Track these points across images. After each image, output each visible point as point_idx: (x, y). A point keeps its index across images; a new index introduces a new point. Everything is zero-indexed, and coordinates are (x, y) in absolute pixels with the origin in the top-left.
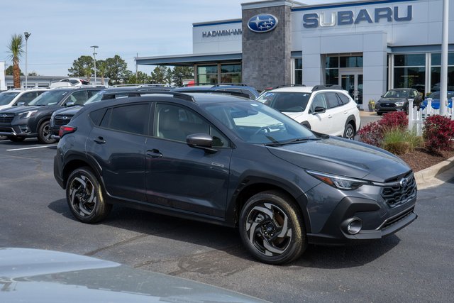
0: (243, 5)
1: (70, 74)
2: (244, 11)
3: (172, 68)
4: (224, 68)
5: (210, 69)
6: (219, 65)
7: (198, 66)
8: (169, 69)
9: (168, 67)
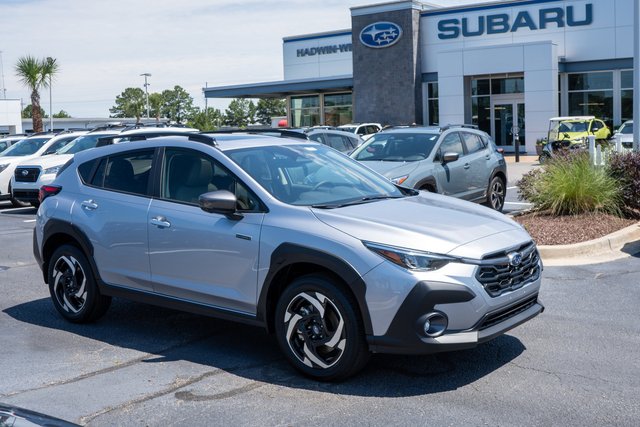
0: (352, 9)
1: (113, 115)
2: (354, 19)
3: (256, 101)
4: (328, 99)
5: (307, 100)
6: (321, 96)
7: (292, 98)
8: (251, 105)
9: (249, 100)
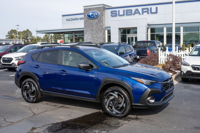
0: (84, 7)
1: (6, 37)
2: (85, 10)
3: (53, 35)
4: (76, 34)
5: (69, 35)
6: (74, 33)
7: (65, 34)
8: (51, 35)
9: (51, 34)
